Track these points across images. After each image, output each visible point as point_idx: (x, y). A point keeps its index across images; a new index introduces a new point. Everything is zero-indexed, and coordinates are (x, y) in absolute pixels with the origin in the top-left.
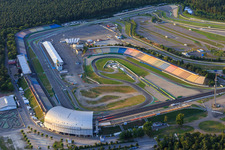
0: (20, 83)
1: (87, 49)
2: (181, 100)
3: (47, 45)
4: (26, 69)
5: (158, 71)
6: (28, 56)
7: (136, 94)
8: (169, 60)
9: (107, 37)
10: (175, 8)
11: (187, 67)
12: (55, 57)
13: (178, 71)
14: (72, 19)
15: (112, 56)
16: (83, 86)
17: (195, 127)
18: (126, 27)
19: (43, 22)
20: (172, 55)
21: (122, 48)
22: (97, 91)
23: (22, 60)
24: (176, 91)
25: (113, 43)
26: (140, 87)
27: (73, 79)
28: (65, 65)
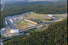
0: (6, 26)
3: (10, 19)
6: (7, 21)
7: (26, 26)
8: (31, 21)
10: (32, 12)
13: (33, 22)
16: (17, 26)
18: (24, 16)
22: (19, 26)
25: (22, 18)
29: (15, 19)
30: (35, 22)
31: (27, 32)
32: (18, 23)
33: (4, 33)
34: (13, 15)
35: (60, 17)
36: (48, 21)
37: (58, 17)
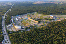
0: (12, 23)
1: (22, 18)
2: (34, 24)
3: (16, 18)
4: (13, 21)
5: (32, 21)
6: (13, 20)
7: (28, 24)
8: (34, 20)
9: (25, 17)
10: (36, 13)
11: (36, 20)
12: (17, 19)
13: (35, 21)
14: (20, 14)
15: (25, 19)
16: (21, 23)
17: (36, 27)
18: (28, 16)
19: (16, 15)
20: (34, 19)
21: (27, 18)
22: (23, 24)
23: (12, 20)
24: (34, 23)
26: (29, 23)
27: (19, 22)
28: (18, 21)
29: (20, 18)
30: (37, 21)
31: (28, 29)
32: (22, 21)
33: (10, 29)
34: (19, 15)
35: (60, 17)
36: (48, 21)
37: (59, 17)
